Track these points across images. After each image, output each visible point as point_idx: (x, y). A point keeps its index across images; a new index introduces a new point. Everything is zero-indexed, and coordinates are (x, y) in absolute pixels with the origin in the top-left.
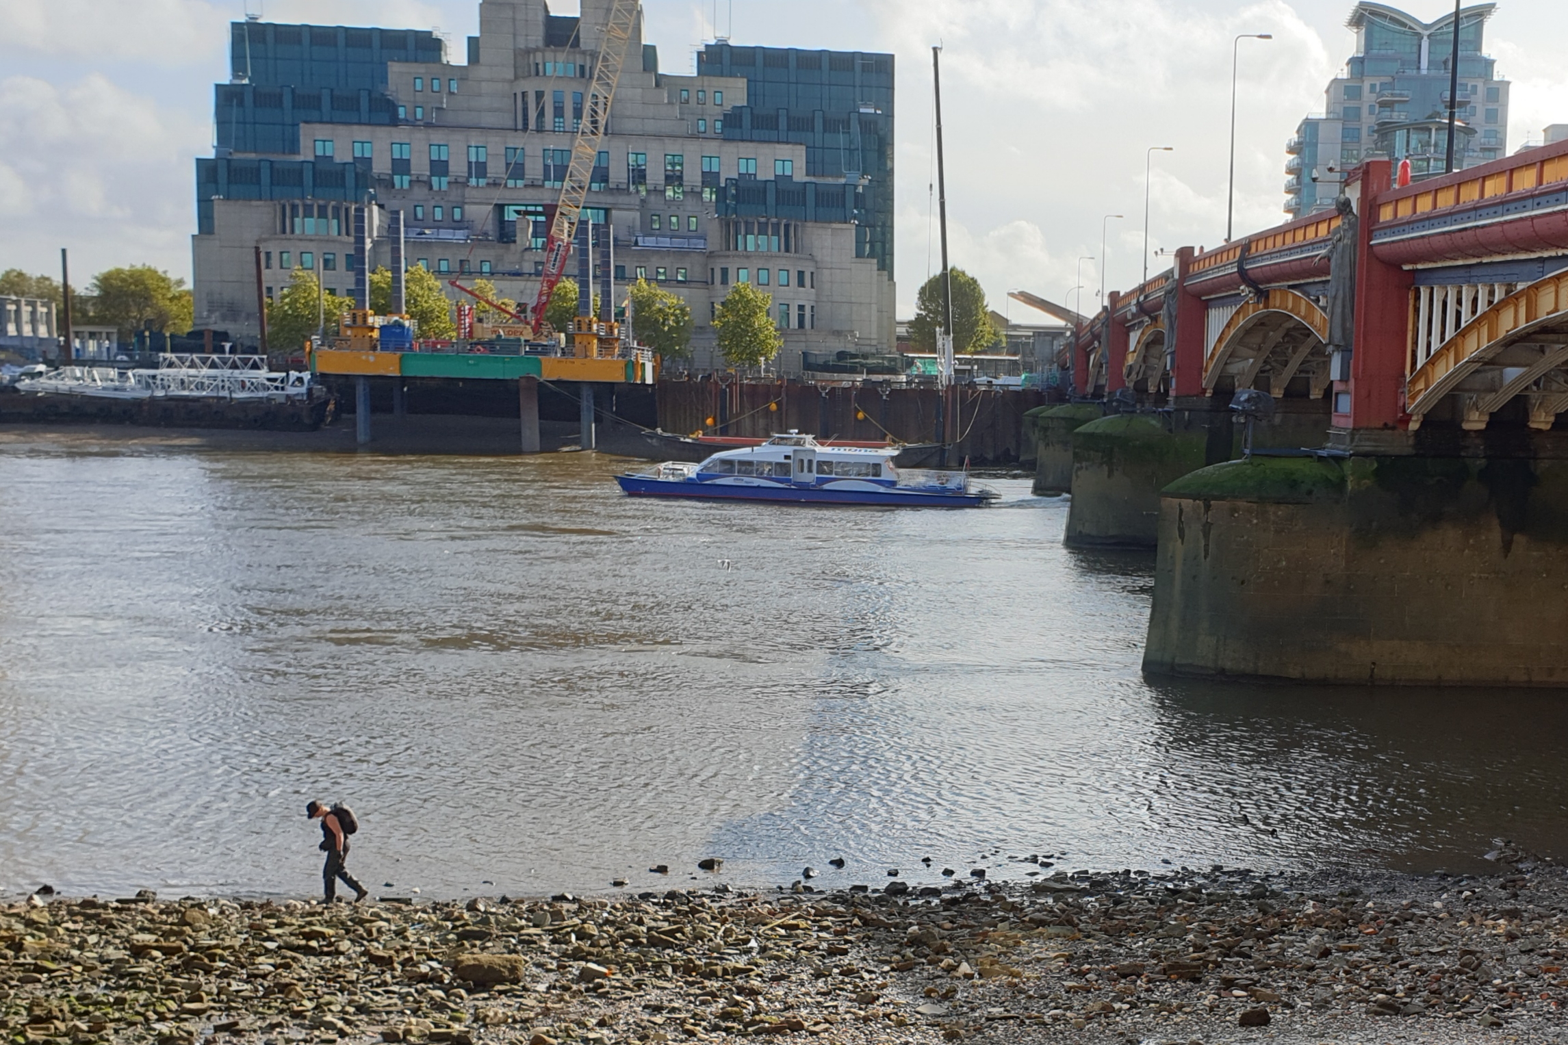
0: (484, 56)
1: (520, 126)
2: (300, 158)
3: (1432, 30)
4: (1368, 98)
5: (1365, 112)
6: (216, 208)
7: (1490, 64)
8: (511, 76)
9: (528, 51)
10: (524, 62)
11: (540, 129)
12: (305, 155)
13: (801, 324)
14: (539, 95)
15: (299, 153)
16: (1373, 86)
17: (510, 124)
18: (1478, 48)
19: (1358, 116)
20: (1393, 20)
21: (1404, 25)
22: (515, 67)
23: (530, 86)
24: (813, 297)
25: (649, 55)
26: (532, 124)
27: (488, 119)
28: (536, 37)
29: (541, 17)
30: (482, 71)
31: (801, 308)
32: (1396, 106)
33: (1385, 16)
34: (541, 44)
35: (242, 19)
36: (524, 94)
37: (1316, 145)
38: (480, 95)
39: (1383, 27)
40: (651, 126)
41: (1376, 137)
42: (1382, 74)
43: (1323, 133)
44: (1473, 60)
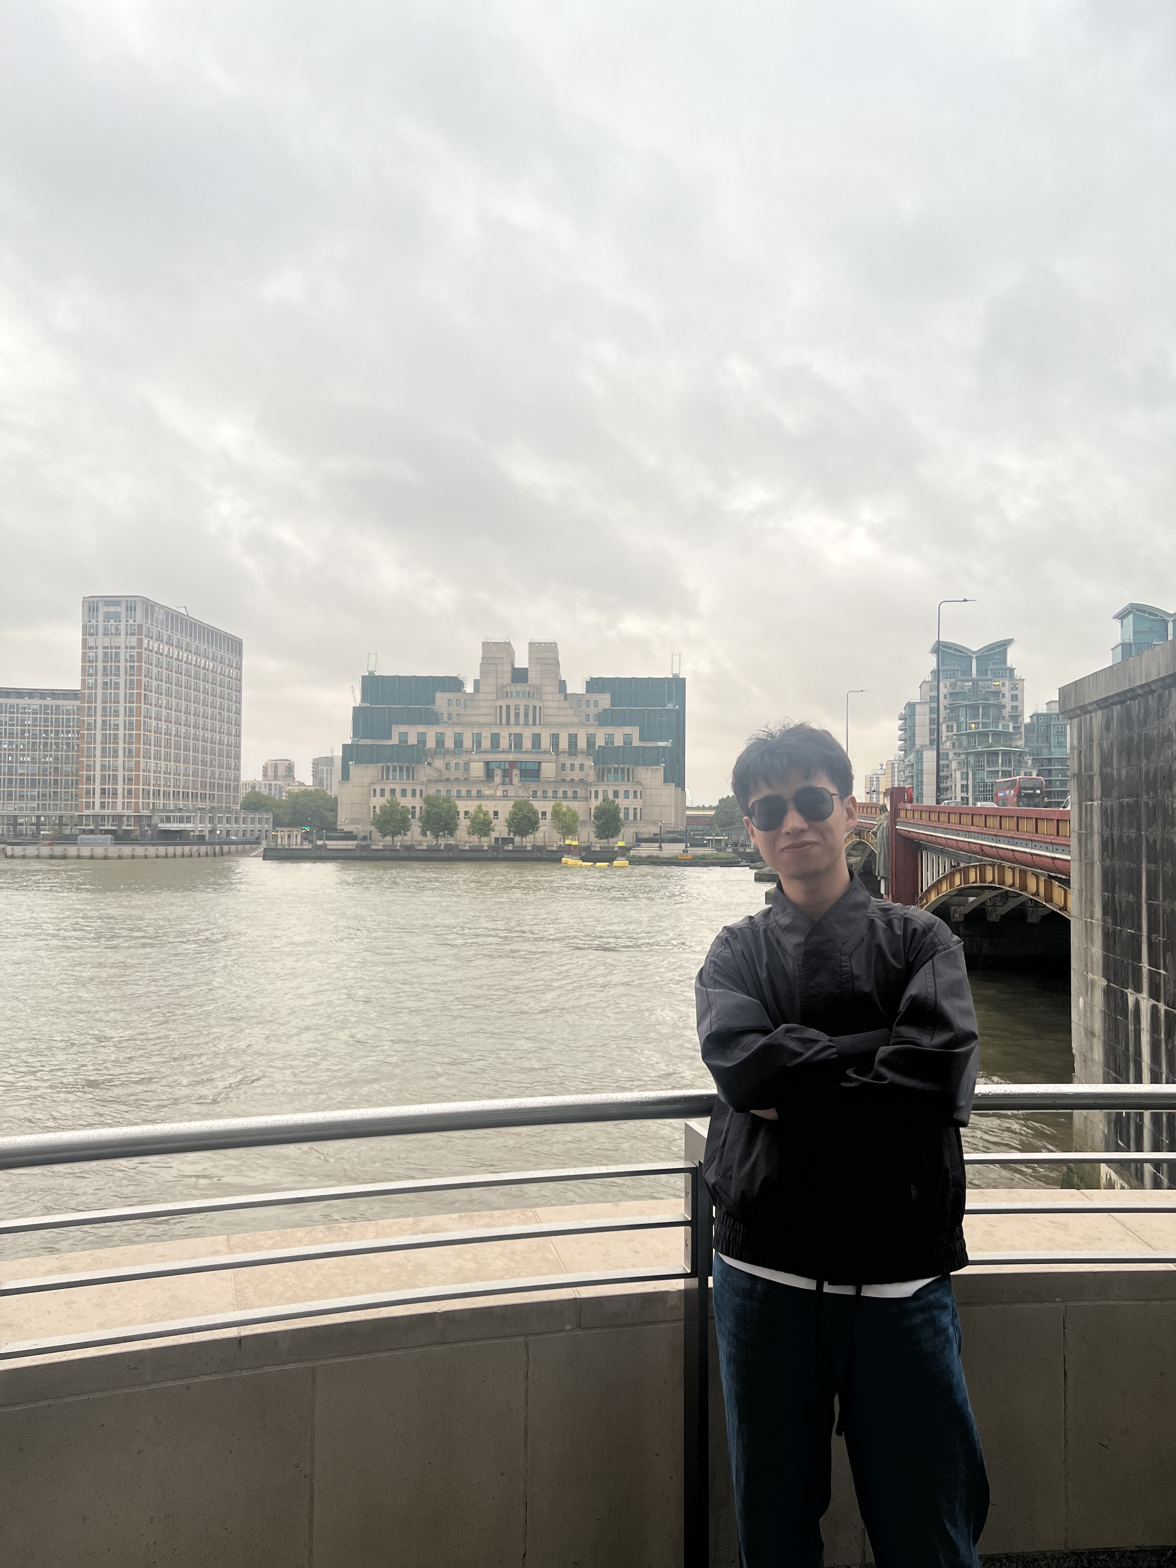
0: (482, 688)
1: (498, 723)
2: (391, 742)
3: (978, 654)
4: (944, 691)
5: (942, 698)
6: (351, 768)
7: (1012, 670)
8: (494, 697)
9: (503, 686)
10: (502, 692)
11: (508, 723)
12: (395, 741)
13: (635, 818)
14: (508, 707)
15: (391, 738)
16: (945, 685)
17: (494, 720)
18: (1005, 662)
19: (938, 701)
20: (955, 650)
21: (962, 652)
22: (497, 693)
23: (503, 703)
24: (641, 804)
25: (562, 685)
26: (504, 722)
27: (483, 719)
28: (507, 677)
29: (509, 669)
30: (481, 696)
31: (635, 809)
32: (959, 695)
33: (950, 648)
34: (509, 682)
35: (367, 674)
36: (501, 707)
37: (915, 716)
38: (479, 707)
39: (950, 653)
40: (562, 720)
41: (948, 710)
42: (950, 678)
43: (919, 709)
44: (1002, 669)
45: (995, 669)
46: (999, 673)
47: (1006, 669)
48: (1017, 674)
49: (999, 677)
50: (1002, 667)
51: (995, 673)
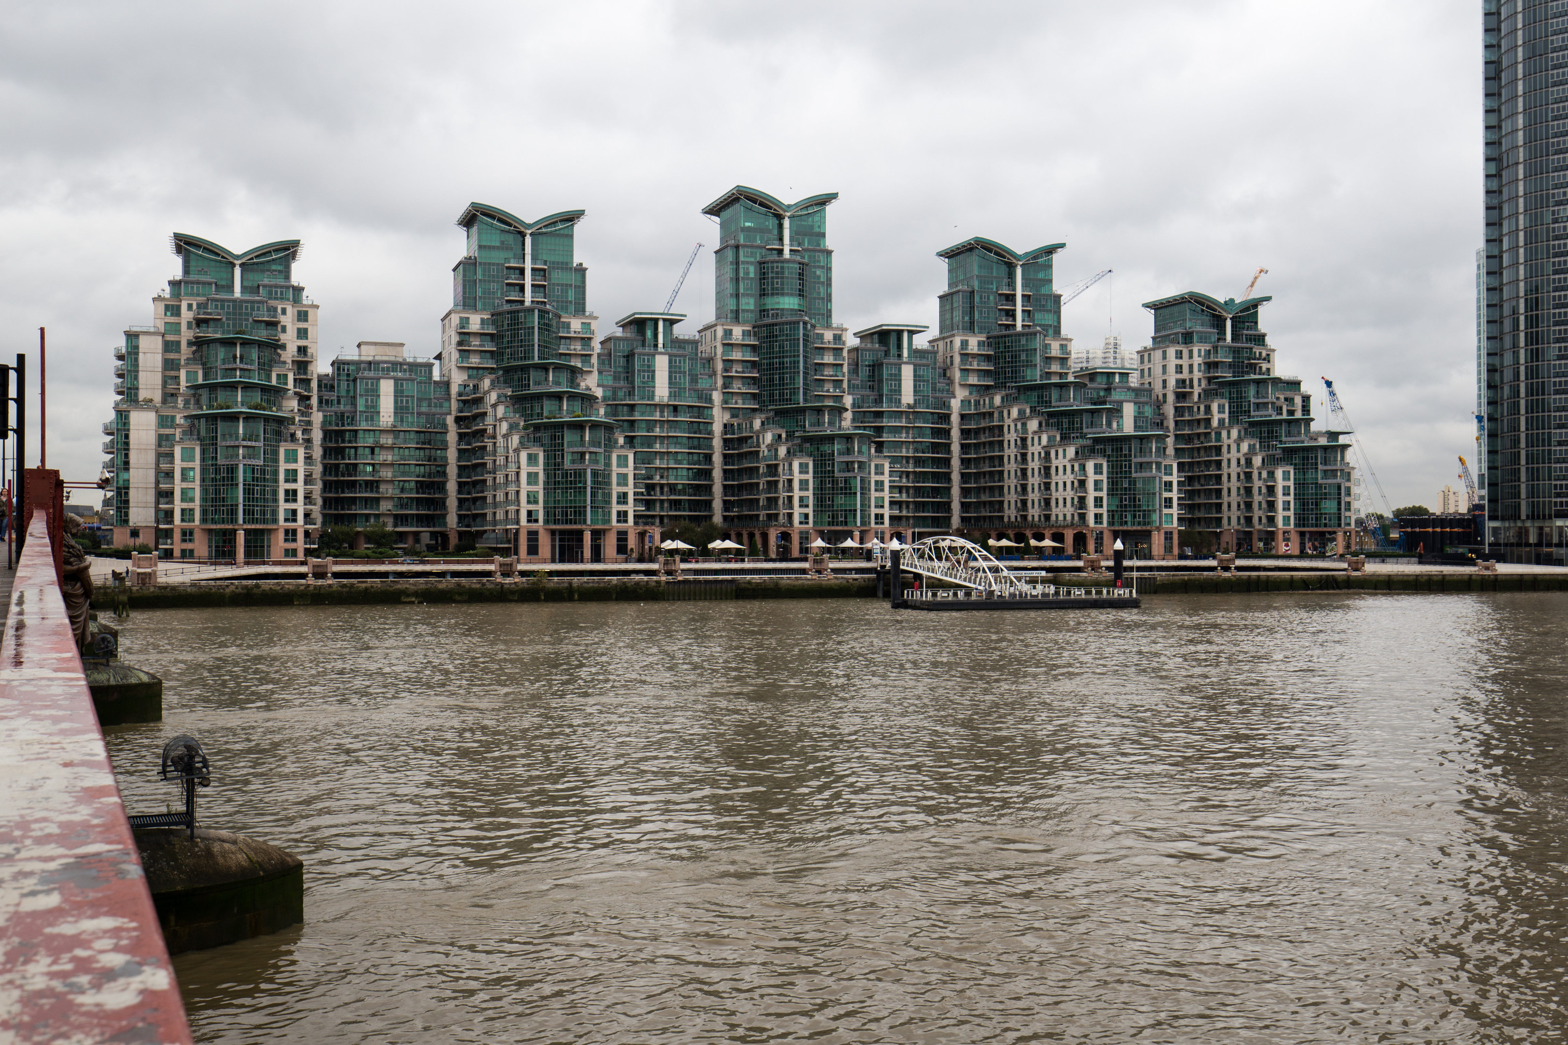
3: (244, 260)
4: (187, 315)
5: (184, 327)
7: (299, 290)
16: (190, 307)
18: (287, 277)
19: (178, 332)
20: (206, 250)
21: (218, 255)
32: (211, 323)
33: (199, 246)
37: (137, 354)
39: (197, 255)
41: (194, 348)
42: (198, 295)
43: (144, 343)
44: (282, 287)
45: (270, 286)
46: (276, 292)
47: (288, 287)
48: (309, 296)
49: (276, 299)
50: (281, 282)
51: (270, 293)
